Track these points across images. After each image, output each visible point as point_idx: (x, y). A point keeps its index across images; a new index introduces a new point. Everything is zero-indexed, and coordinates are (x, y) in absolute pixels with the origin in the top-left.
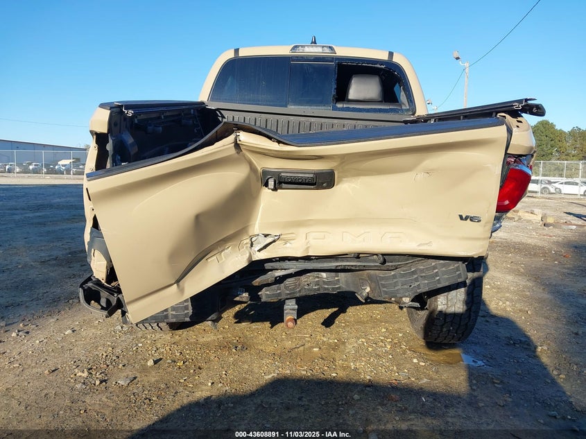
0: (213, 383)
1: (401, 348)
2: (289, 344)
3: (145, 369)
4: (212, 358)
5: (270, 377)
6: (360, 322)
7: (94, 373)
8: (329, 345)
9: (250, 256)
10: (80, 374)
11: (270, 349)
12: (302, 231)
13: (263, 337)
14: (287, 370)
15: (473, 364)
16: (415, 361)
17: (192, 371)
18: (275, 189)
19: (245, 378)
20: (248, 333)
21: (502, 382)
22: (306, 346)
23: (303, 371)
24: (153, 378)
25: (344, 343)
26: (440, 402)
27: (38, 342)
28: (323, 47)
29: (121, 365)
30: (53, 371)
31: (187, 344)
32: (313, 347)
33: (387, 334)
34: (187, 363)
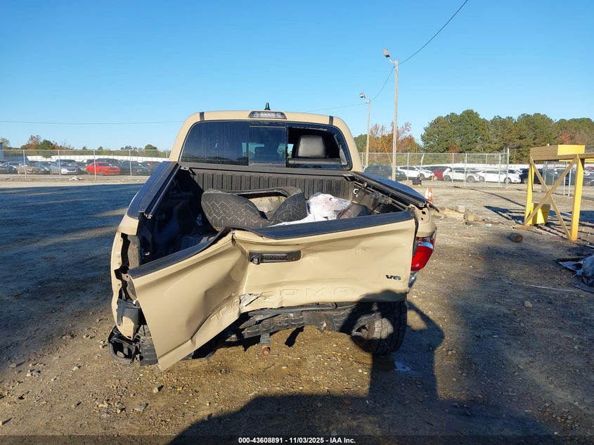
0: (210, 403)
1: (349, 360)
2: (262, 365)
3: (152, 396)
4: (204, 382)
5: (253, 394)
6: (315, 339)
7: (112, 403)
8: (294, 362)
9: (240, 310)
10: (100, 406)
11: (248, 370)
12: (278, 289)
13: (240, 360)
14: (264, 388)
15: (402, 369)
16: (360, 371)
17: (191, 395)
18: (259, 264)
19: (234, 397)
20: (227, 357)
21: (422, 383)
22: (276, 365)
23: (277, 388)
24: (161, 403)
25: (305, 360)
26: (379, 403)
27: (52, 380)
28: (276, 113)
29: (132, 395)
30: (78, 405)
31: (180, 371)
32: (282, 366)
33: (337, 349)
34: (185, 388)
